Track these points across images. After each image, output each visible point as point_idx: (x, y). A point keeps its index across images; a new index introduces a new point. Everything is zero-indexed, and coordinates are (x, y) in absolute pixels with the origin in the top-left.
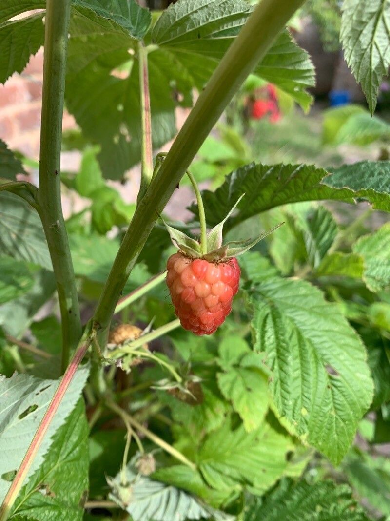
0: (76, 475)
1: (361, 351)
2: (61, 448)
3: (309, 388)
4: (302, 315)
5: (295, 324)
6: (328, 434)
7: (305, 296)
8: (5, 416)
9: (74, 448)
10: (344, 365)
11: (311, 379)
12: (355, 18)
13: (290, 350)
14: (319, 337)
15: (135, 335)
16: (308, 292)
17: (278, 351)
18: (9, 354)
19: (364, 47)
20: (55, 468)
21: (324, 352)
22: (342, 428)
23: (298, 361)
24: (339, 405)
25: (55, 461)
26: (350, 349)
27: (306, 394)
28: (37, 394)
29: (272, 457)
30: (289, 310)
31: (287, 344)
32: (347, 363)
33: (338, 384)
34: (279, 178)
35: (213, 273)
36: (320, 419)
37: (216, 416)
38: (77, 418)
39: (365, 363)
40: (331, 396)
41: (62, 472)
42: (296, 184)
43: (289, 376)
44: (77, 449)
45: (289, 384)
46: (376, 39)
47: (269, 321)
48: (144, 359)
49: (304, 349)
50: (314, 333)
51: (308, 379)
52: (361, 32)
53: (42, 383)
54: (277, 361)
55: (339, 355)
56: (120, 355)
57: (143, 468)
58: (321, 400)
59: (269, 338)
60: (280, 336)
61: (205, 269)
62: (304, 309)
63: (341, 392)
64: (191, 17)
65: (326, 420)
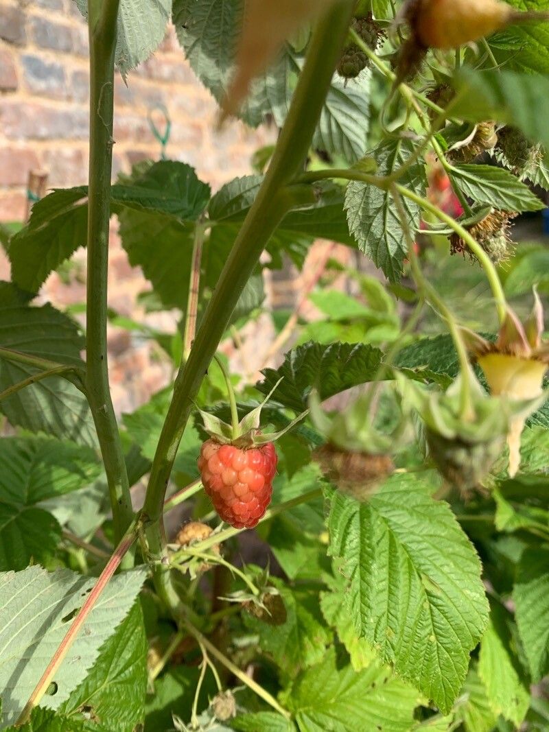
0: (127, 702)
1: (475, 563)
2: (110, 664)
3: (397, 604)
4: (399, 515)
5: (389, 526)
6: (428, 667)
7: (407, 492)
8: (46, 616)
9: (126, 667)
10: (448, 579)
11: (401, 593)
12: (360, 213)
13: (376, 555)
14: (419, 542)
15: (204, 535)
16: (411, 488)
17: (361, 557)
18: (76, 559)
19: (379, 237)
20: (103, 687)
21: (422, 561)
22: (447, 659)
23: (385, 570)
24: (441, 629)
25: (103, 680)
26: (459, 560)
27: (392, 611)
28: (84, 595)
29: (393, 712)
30: (384, 509)
31: (373, 550)
32: (453, 576)
33: (439, 602)
34: (339, 357)
35: (239, 460)
36: (415, 645)
37: (316, 647)
38: (131, 630)
39: (479, 579)
40: (429, 616)
41: (111, 694)
42: (358, 363)
43: (371, 588)
44: (131, 669)
45: (371, 598)
46: (388, 229)
47: (356, 521)
48: (213, 564)
49: (394, 556)
50: (412, 537)
51: (396, 593)
52: (371, 224)
53: (88, 582)
54: (358, 569)
55: (442, 566)
56: (184, 558)
57: (219, 709)
58: (413, 620)
59: (351, 541)
60: (366, 539)
61: (231, 456)
62: (403, 508)
63: (443, 613)
64: (245, 195)
65: (424, 647)
